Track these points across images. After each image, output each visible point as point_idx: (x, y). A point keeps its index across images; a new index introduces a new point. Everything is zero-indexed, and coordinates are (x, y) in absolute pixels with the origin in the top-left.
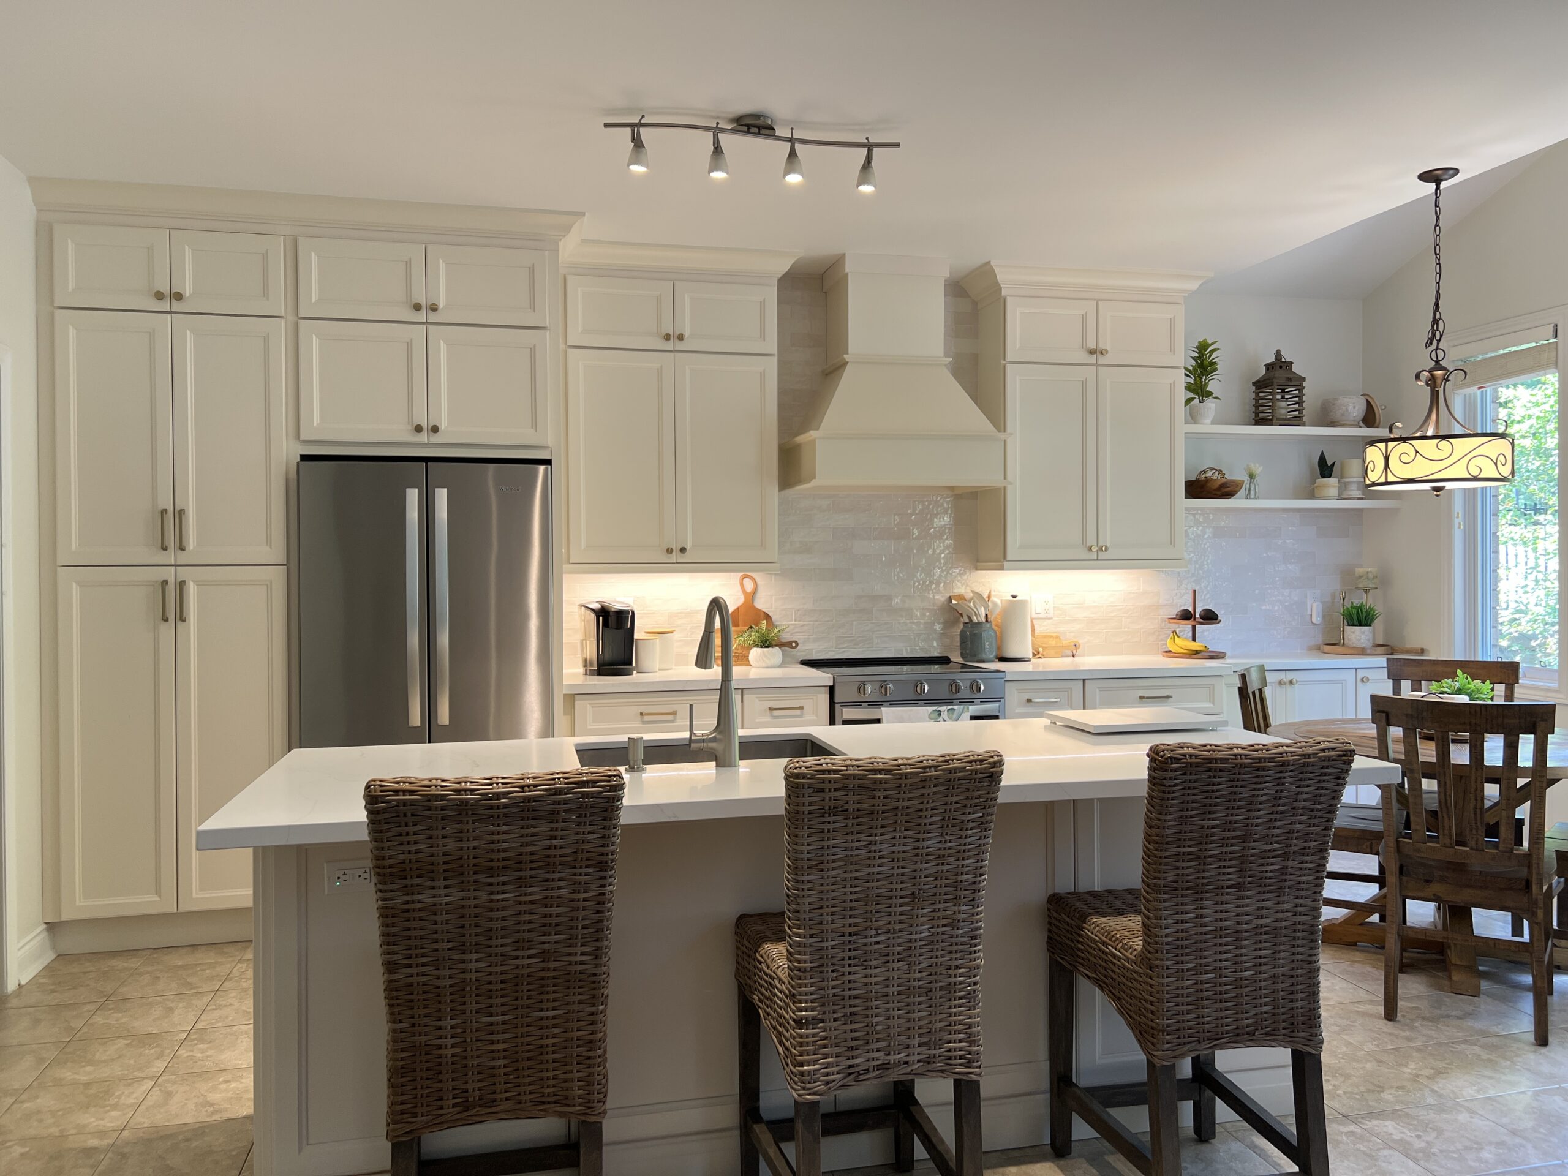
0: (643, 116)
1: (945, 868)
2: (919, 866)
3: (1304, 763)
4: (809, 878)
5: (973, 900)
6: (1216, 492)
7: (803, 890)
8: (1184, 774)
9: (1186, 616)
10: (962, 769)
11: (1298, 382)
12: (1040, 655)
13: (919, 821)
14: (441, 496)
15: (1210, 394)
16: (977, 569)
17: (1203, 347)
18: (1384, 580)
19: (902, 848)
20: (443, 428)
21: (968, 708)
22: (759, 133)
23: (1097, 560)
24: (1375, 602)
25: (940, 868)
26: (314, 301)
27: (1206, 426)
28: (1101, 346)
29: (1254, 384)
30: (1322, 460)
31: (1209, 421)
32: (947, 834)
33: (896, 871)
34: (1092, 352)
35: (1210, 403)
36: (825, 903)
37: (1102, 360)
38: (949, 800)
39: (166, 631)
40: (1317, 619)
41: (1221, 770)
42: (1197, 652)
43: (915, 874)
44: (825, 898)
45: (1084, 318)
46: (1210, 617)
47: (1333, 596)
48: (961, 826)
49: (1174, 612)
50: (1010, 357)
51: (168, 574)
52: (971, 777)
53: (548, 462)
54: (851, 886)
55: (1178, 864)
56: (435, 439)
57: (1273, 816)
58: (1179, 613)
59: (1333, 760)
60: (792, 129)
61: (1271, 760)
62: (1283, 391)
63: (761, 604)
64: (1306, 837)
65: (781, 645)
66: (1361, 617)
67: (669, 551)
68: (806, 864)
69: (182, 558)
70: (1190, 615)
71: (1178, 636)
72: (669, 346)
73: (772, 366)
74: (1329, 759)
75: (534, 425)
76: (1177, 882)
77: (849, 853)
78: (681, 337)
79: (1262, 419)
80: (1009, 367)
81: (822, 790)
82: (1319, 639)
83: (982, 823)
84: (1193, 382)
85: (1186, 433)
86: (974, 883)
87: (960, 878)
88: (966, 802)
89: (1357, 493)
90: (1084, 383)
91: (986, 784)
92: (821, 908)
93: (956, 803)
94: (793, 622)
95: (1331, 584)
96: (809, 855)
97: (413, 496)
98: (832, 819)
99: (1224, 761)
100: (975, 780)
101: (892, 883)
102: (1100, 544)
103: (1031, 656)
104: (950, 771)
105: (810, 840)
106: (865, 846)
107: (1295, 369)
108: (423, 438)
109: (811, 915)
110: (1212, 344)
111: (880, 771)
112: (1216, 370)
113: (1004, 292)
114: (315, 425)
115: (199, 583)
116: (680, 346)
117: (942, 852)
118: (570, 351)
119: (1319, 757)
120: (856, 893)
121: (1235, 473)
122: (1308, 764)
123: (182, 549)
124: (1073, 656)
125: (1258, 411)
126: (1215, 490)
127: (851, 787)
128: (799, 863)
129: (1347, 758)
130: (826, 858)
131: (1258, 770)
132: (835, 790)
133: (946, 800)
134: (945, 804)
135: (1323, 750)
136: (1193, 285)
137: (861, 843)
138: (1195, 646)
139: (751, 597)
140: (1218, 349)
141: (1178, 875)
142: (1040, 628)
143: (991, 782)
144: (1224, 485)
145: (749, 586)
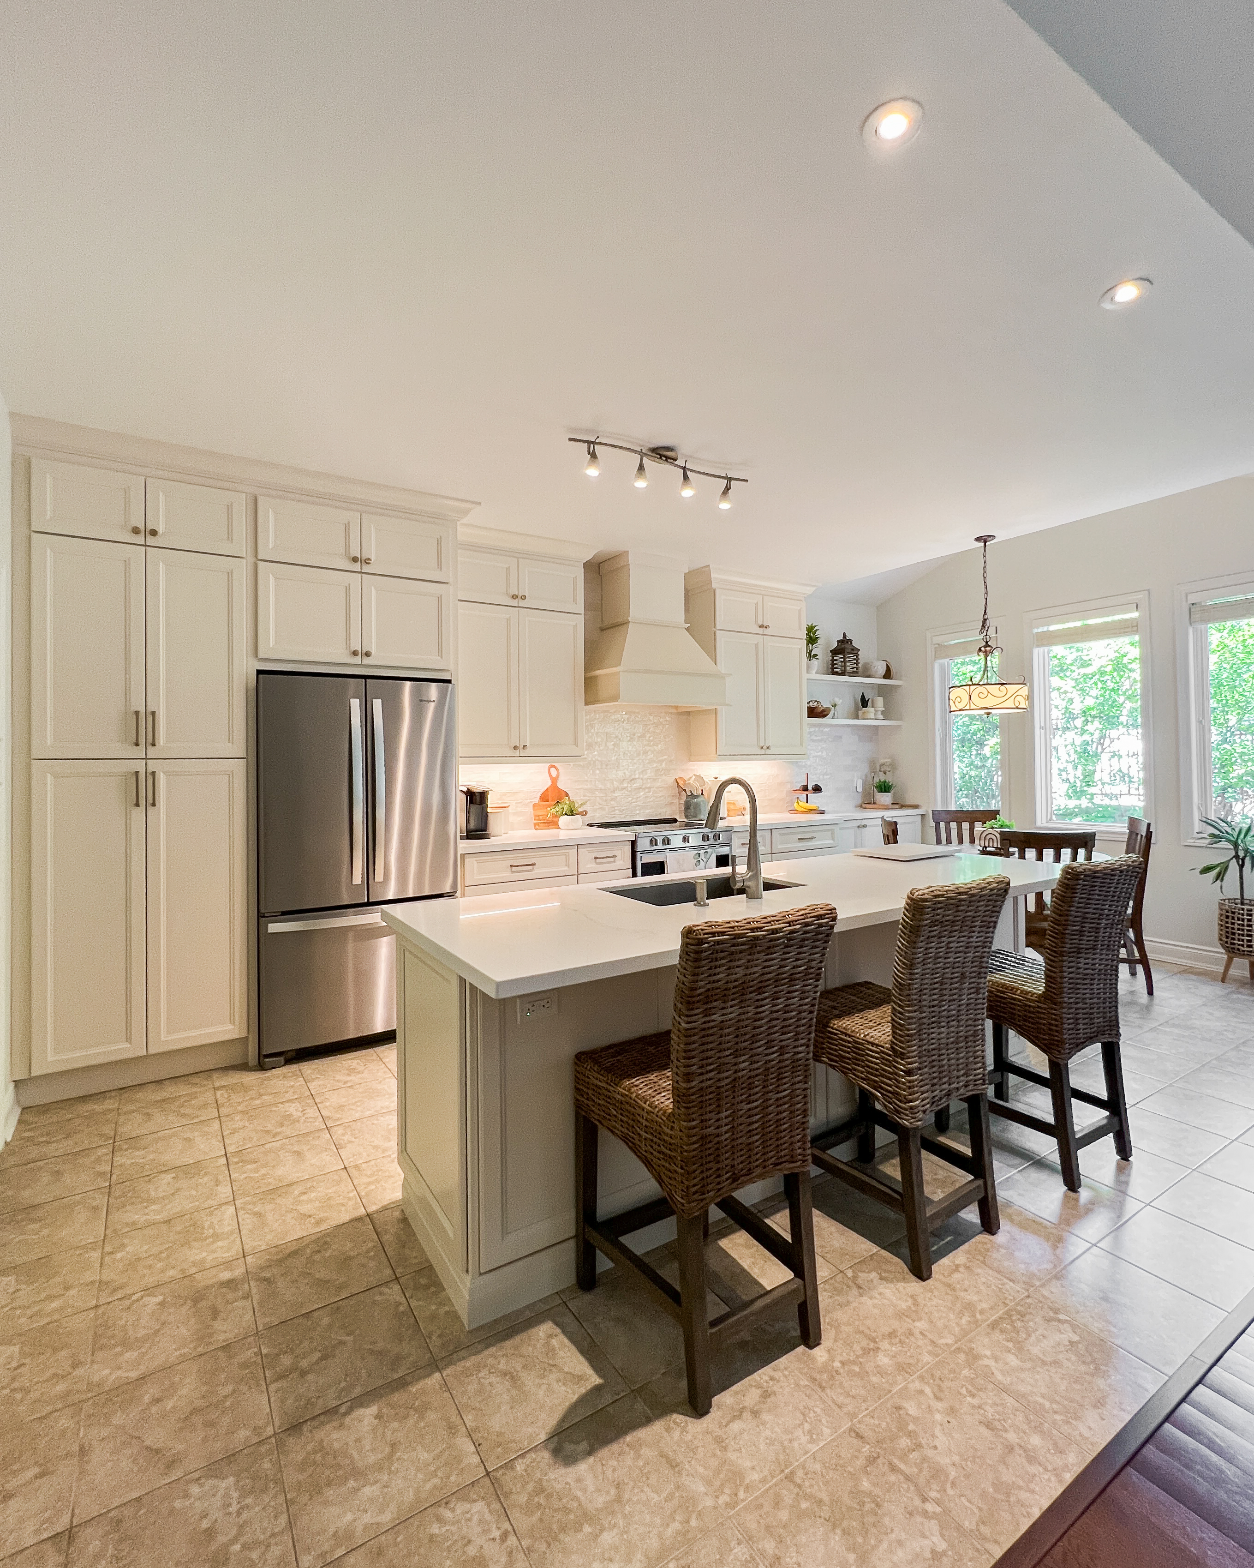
0: (598, 437)
6: (819, 715)
9: (803, 788)
11: (855, 651)
14: (377, 705)
15: (814, 656)
16: (690, 761)
18: (893, 766)
20: (373, 653)
22: (666, 460)
23: (765, 755)
24: (889, 778)
26: (269, 548)
27: (813, 675)
28: (766, 623)
29: (832, 651)
30: (863, 697)
31: (814, 672)
34: (760, 626)
35: (816, 661)
37: (767, 632)
39: (138, 815)
40: (860, 789)
42: (807, 810)
45: (756, 604)
46: (817, 789)
47: (866, 776)
49: (798, 786)
50: (718, 627)
51: (140, 766)
53: (449, 681)
56: (368, 661)
58: (800, 787)
62: (849, 656)
63: (561, 785)
65: (578, 814)
66: (884, 788)
67: (515, 748)
69: (152, 752)
70: (806, 788)
71: (800, 801)
72: (514, 603)
73: (580, 622)
75: (440, 653)
78: (522, 598)
79: (836, 672)
80: (718, 632)
82: (859, 802)
85: (805, 679)
89: (881, 717)
90: (757, 645)
95: (865, 769)
97: (356, 704)
101: (953, 969)
102: (767, 745)
106: (945, 945)
107: (853, 644)
108: (359, 660)
110: (817, 626)
112: (817, 642)
113: (714, 585)
114: (271, 646)
115: (169, 774)
116: (522, 603)
121: (826, 705)
123: (154, 745)
125: (833, 667)
126: (819, 713)
136: (810, 590)
138: (807, 807)
139: (554, 781)
140: (819, 629)
144: (823, 711)
145: (554, 772)
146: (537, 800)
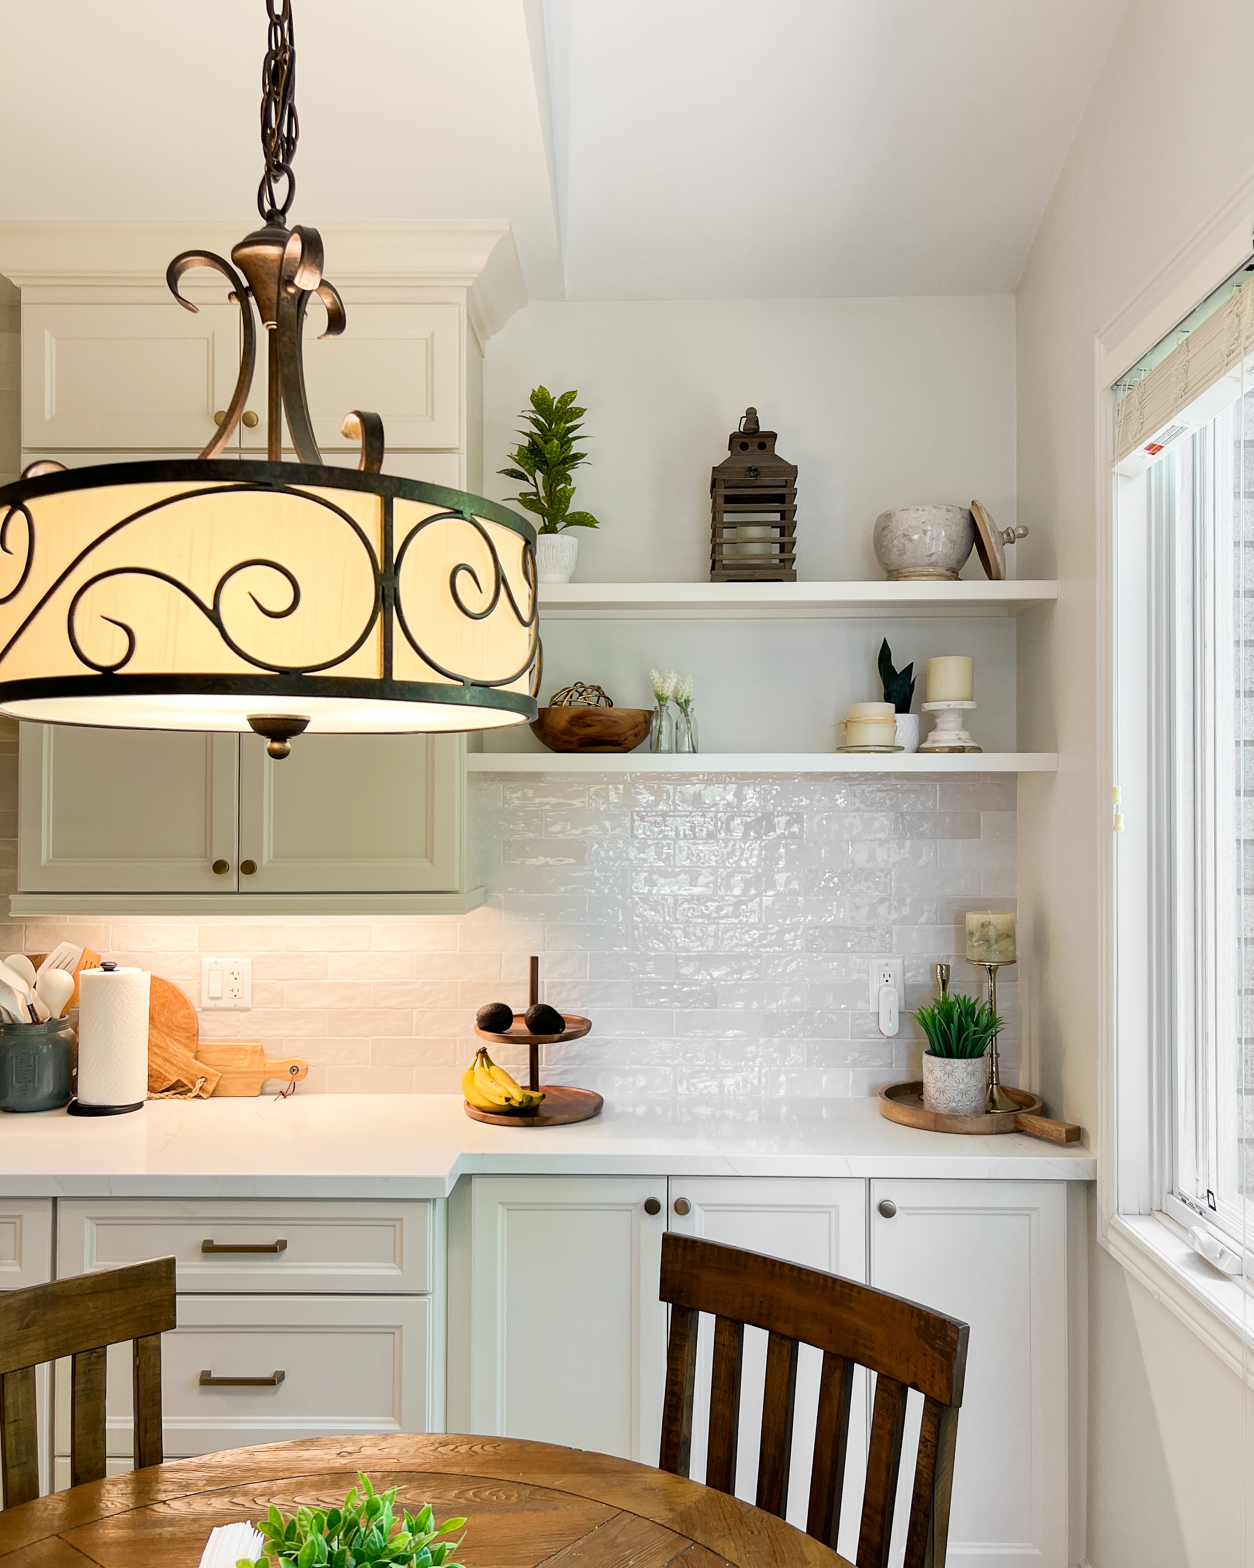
11: (785, 481)
12: (197, 1092)
17: (544, 406)
23: (238, 893)
30: (887, 658)
35: (572, 535)
40: (890, 1026)
45: (211, 345)
47: (935, 972)
50: (25, 441)
66: (963, 1036)
82: (901, 1071)
84: (534, 491)
89: (968, 739)
95: (933, 945)
103: (139, 1095)
121: (640, 696)
142: (215, 1030)
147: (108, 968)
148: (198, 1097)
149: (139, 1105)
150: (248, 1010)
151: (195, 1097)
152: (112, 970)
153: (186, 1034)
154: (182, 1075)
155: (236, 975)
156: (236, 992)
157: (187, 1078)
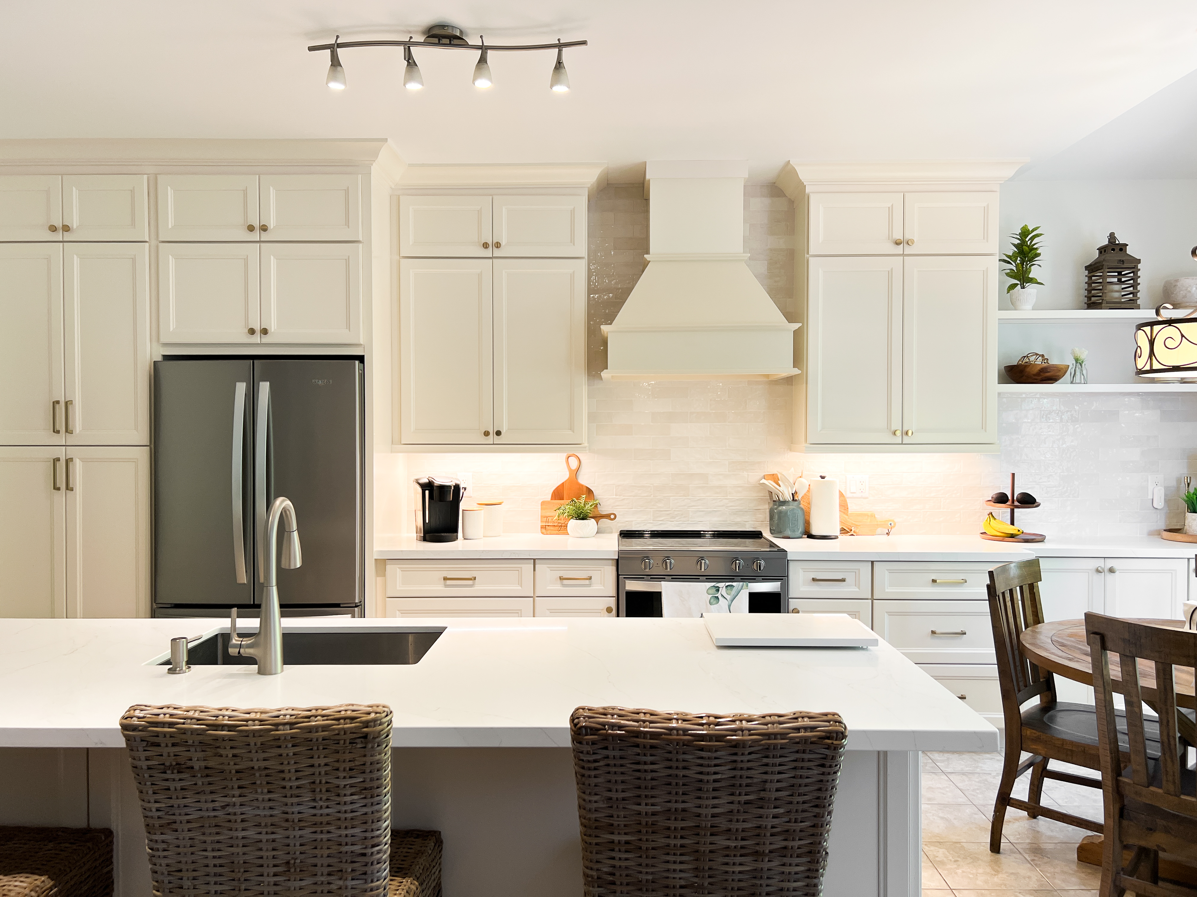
0: (338, 37)
1: (325, 836)
2: (291, 833)
3: (769, 745)
4: (163, 837)
5: (365, 874)
6: (1036, 377)
7: (158, 850)
8: (606, 748)
9: (1001, 499)
10: (325, 728)
11: (1134, 264)
12: (852, 533)
13: (284, 783)
14: (264, 388)
15: (1031, 281)
16: (791, 450)
17: (1024, 232)
19: (268, 812)
20: (273, 330)
21: (747, 586)
22: (450, 45)
23: (902, 444)
25: (319, 836)
26: (170, 227)
27: (1026, 312)
28: (908, 236)
29: (1087, 268)
31: (1030, 307)
32: (321, 799)
33: (264, 837)
34: (898, 243)
35: (1031, 288)
36: (183, 867)
37: (908, 252)
38: (316, 761)
39: (60, 497)
40: (1159, 504)
41: (652, 747)
42: (1012, 536)
43: (287, 841)
44: (183, 860)
46: (1027, 501)
48: (335, 791)
49: (991, 493)
50: (811, 252)
51: (60, 452)
52: (337, 737)
53: (361, 359)
54: (213, 850)
55: (613, 854)
56: (266, 339)
57: (735, 807)
58: (994, 496)
59: (812, 743)
60: (481, 37)
61: (719, 738)
62: (1120, 273)
63: (584, 480)
64: (787, 834)
65: (598, 517)
67: (487, 434)
68: (157, 823)
69: (70, 439)
70: (1005, 499)
71: (995, 519)
72: (488, 253)
73: (581, 269)
74: (805, 740)
75: (348, 327)
76: (614, 874)
77: (206, 814)
78: (498, 245)
79: (1093, 303)
80: (812, 260)
81: (158, 745)
82: (1162, 525)
83: (365, 789)
84: (1015, 269)
85: (999, 319)
86: (364, 855)
87: (344, 849)
88: (337, 765)
90: (890, 273)
91: (359, 746)
92: (180, 871)
93: (326, 765)
94: (614, 497)
96: (159, 814)
97: (241, 388)
98: (177, 776)
99: (654, 735)
100: (345, 740)
101: (261, 849)
102: (905, 429)
103: (837, 533)
104: (310, 729)
105: (157, 797)
106: (223, 807)
107: (1129, 251)
108: (256, 339)
109: (171, 878)
110: (1033, 231)
111: (223, 727)
112: (1039, 255)
113: (807, 191)
114: (171, 329)
115: (82, 460)
116: (497, 253)
117: (318, 819)
118: (403, 261)
119: (791, 739)
120: (220, 857)
121: (1059, 358)
122: (775, 746)
123: (70, 432)
124: (888, 534)
125: (1090, 295)
126: (1034, 375)
127: (190, 742)
128: (151, 821)
129: (830, 741)
130: (177, 818)
131: (702, 750)
132: (174, 745)
133: (311, 762)
134: (312, 766)
135: (798, 729)
136: (1010, 172)
137: (217, 804)
138: (1011, 530)
139: (575, 473)
140: (1041, 234)
141: (614, 867)
142: (853, 507)
143: (366, 743)
144: (1043, 370)
145: (574, 464)
146: (548, 497)
147: (823, 477)
148: (852, 535)
149: (836, 538)
150: (867, 498)
151: (851, 535)
152: (824, 478)
153: (844, 508)
154: (844, 526)
155: (862, 483)
156: (862, 490)
157: (846, 527)
